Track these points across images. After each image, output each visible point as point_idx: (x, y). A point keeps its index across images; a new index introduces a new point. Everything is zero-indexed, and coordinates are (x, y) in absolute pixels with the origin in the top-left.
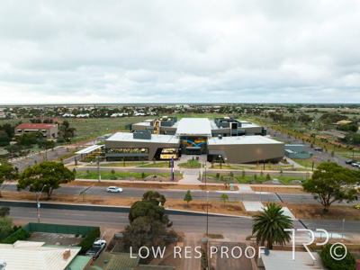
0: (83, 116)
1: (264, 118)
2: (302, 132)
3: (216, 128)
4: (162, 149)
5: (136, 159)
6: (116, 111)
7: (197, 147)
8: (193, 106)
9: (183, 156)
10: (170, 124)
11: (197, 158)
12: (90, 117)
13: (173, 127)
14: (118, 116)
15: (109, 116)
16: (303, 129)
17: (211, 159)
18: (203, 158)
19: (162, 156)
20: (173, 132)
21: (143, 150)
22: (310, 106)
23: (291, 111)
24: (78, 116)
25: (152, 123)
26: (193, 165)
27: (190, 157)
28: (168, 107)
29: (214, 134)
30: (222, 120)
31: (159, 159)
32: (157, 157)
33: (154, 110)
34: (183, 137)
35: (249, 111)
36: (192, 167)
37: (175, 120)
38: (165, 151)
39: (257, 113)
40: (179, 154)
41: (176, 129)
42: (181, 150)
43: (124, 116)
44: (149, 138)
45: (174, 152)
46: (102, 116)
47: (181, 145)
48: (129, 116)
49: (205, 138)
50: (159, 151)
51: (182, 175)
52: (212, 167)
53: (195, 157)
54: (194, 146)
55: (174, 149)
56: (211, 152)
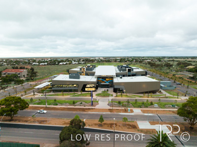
0: (43, 64)
1: (145, 65)
2: (167, 73)
3: (118, 72)
4: (86, 85)
5: (71, 91)
6: (62, 61)
7: (107, 83)
8: (105, 58)
9: (99, 88)
10: (91, 69)
11: (107, 90)
12: (47, 64)
13: (93, 71)
14: (63, 64)
15: (58, 64)
16: (168, 71)
17: (115, 91)
18: (111, 90)
19: (86, 89)
20: (93, 74)
21: (75, 85)
22: (169, 58)
24: (41, 64)
25: (81, 69)
26: (105, 95)
27: (103, 89)
28: (91, 59)
29: (117, 75)
30: (122, 67)
31: (84, 91)
32: (83, 90)
33: (83, 61)
34: (99, 77)
35: (136, 61)
36: (104, 96)
37: (95, 67)
38: (88, 86)
39: (141, 62)
40: (97, 88)
41: (95, 72)
42: (98, 85)
43: (66, 64)
44: (79, 78)
45: (93, 87)
46: (54, 64)
47: (98, 82)
48: (69, 64)
49: (112, 78)
50: (85, 86)
51: (98, 102)
52: (117, 96)
53: (106, 89)
54: (105, 82)
55: (93, 85)
56: (116, 87)
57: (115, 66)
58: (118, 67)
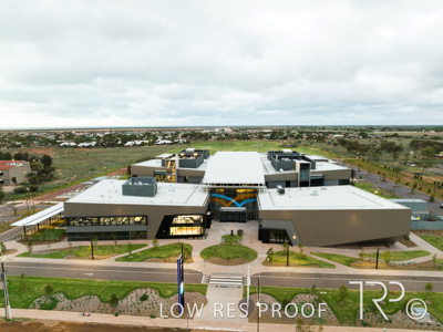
0: (87, 144)
1: (332, 146)
2: (397, 170)
3: (272, 172)
4: (173, 217)
5: (123, 235)
7: (240, 209)
8: (236, 129)
10: (195, 164)
11: (240, 232)
13: (200, 169)
15: (122, 145)
18: (250, 231)
19: (174, 231)
20: (197, 179)
21: (138, 219)
23: (365, 136)
24: (81, 145)
25: (164, 162)
29: (270, 183)
30: (282, 155)
31: (167, 236)
32: (163, 232)
33: (185, 136)
34: (213, 191)
35: (310, 137)
36: (228, 260)
37: (205, 155)
38: (180, 220)
40: (206, 224)
41: (203, 173)
42: (209, 216)
44: (151, 192)
45: (196, 223)
46: (113, 145)
47: (211, 204)
48: (149, 145)
49: (253, 192)
50: (168, 222)
51: (204, 291)
52: (270, 259)
53: (236, 227)
54: (233, 205)
55: (196, 217)
56: (266, 225)
57: (260, 150)
58: (271, 156)
